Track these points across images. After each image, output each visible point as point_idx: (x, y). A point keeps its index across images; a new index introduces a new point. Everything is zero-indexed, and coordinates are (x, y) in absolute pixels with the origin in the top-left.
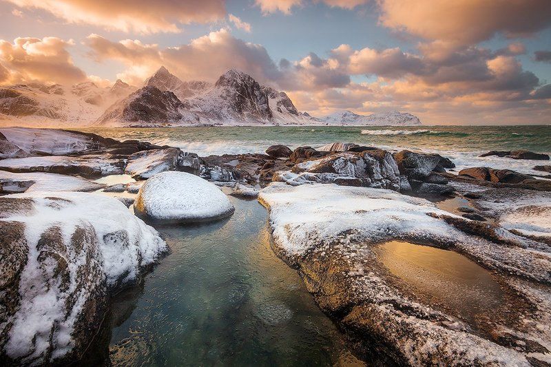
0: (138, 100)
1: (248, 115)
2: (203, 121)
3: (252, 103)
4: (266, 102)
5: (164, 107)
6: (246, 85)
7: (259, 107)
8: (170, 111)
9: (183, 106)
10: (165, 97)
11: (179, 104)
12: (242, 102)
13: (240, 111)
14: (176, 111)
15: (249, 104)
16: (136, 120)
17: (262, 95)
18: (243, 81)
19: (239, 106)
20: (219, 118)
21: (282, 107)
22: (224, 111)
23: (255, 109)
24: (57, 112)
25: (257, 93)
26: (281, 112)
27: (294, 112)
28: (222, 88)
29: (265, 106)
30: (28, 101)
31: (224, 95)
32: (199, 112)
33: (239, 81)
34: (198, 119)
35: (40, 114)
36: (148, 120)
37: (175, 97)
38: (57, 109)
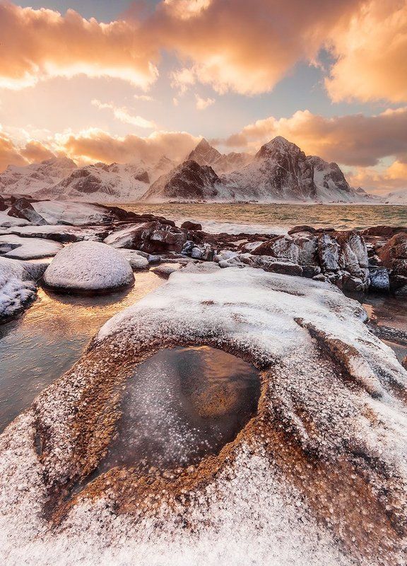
0: (178, 175)
1: (288, 192)
2: (238, 198)
3: (294, 177)
4: (311, 176)
5: (201, 183)
6: (289, 156)
7: (303, 181)
8: (207, 187)
9: (219, 181)
10: (203, 172)
11: (216, 180)
12: (282, 176)
13: (279, 187)
14: (213, 186)
15: (290, 178)
16: (174, 196)
17: (308, 167)
18: (286, 150)
19: (278, 181)
20: (256, 194)
21: (331, 182)
22: (262, 187)
23: (297, 185)
24: (114, 189)
25: (301, 165)
26: (328, 187)
27: (344, 187)
28: (262, 160)
29: (309, 181)
30: (95, 180)
31: (264, 168)
32: (235, 188)
33: (282, 151)
34: (233, 196)
35: (102, 191)
36: (185, 196)
37: (213, 172)
38: (113, 186)
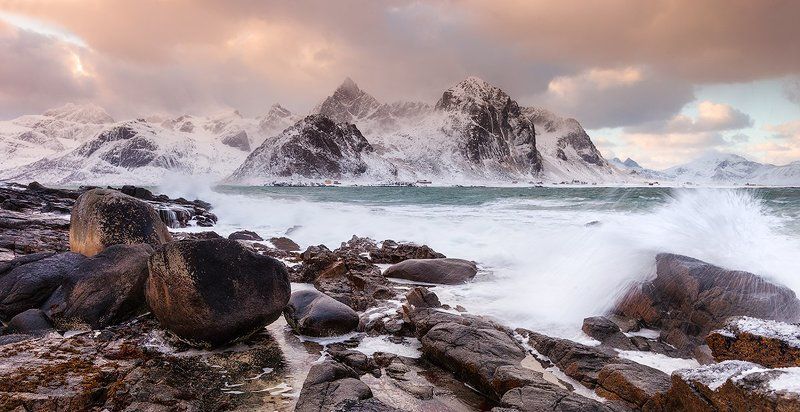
0: (296, 139)
1: (493, 167)
2: (405, 177)
3: (501, 143)
4: (531, 140)
5: (337, 152)
6: (492, 109)
7: (519, 149)
8: (349, 158)
9: (370, 148)
10: (340, 133)
11: (364, 146)
12: (481, 140)
13: (476, 158)
14: (358, 157)
15: (495, 144)
16: (287, 173)
17: (524, 126)
18: (486, 99)
19: (475, 148)
20: (435, 170)
21: (569, 150)
22: (446, 158)
23: (508, 154)
24: (180, 160)
25: (513, 122)
26: (565, 159)
27: (594, 159)
28: (446, 114)
29: (527, 148)
30: (145, 144)
31: (448, 128)
32: (399, 160)
33: (479, 101)
34: (395, 173)
35: (158, 164)
36: (307, 174)
37: (358, 133)
38: (181, 155)
